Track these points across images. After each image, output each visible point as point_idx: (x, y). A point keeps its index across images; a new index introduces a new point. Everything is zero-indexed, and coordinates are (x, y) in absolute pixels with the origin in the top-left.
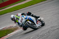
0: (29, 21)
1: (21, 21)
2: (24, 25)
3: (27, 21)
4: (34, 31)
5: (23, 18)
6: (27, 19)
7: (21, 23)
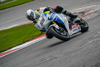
0: (55, 24)
1: (42, 24)
2: (47, 30)
3: (51, 23)
4: (62, 44)
5: (45, 17)
6: (53, 19)
7: (40, 26)
